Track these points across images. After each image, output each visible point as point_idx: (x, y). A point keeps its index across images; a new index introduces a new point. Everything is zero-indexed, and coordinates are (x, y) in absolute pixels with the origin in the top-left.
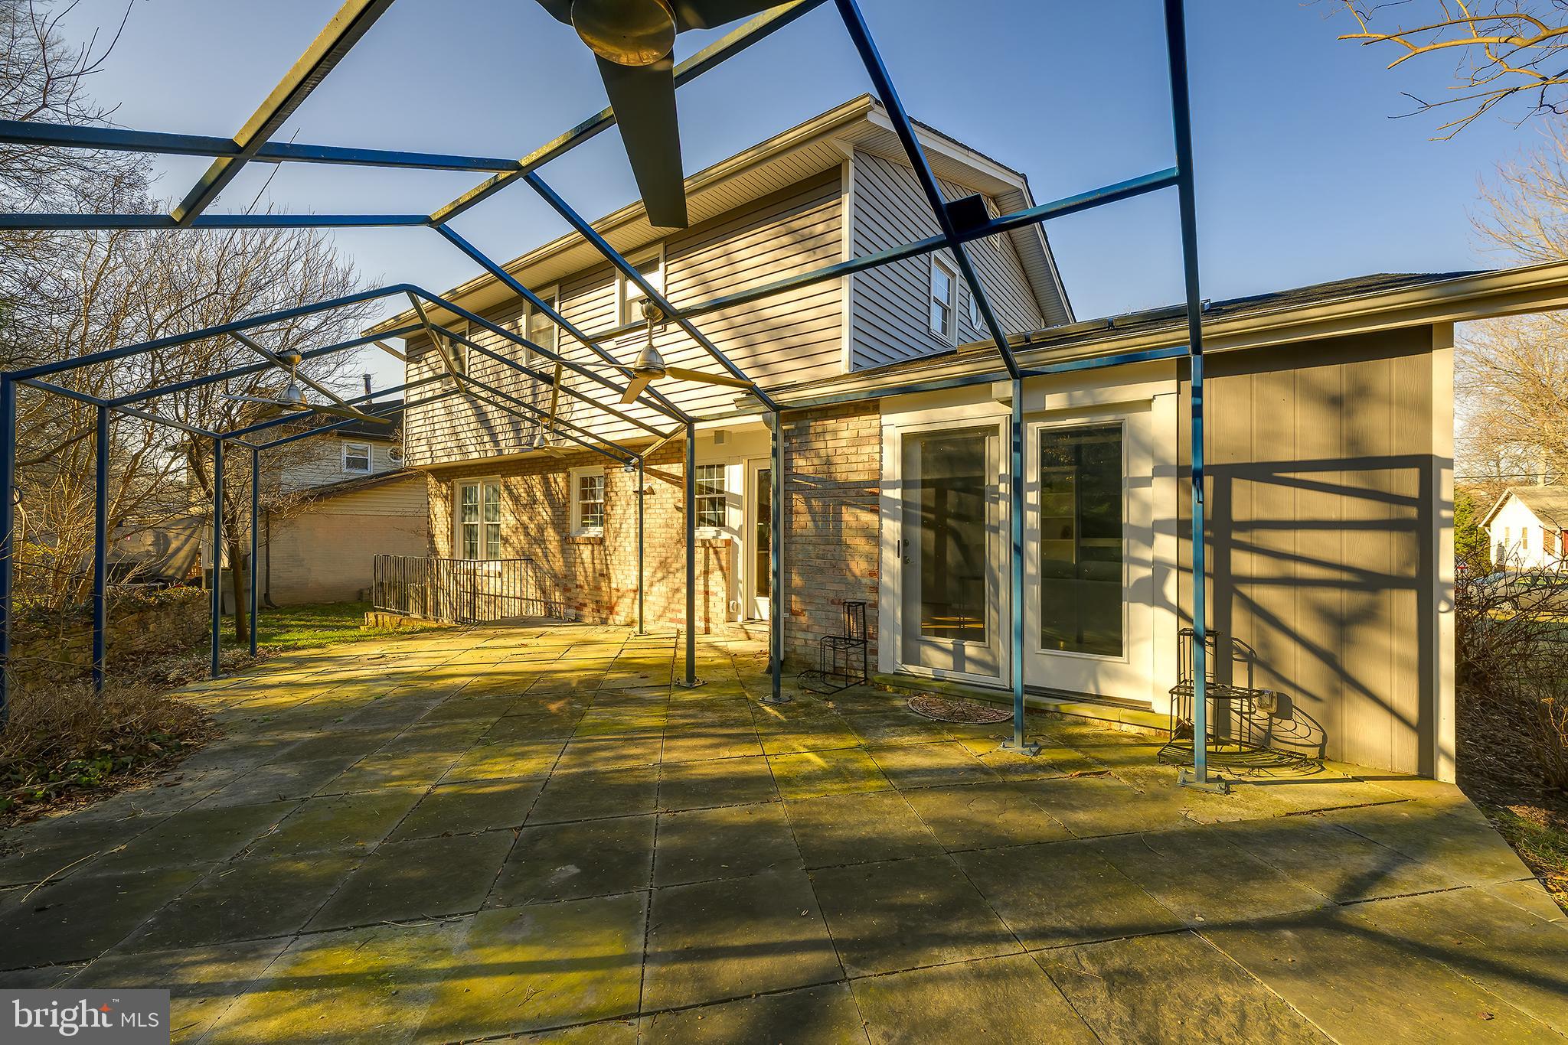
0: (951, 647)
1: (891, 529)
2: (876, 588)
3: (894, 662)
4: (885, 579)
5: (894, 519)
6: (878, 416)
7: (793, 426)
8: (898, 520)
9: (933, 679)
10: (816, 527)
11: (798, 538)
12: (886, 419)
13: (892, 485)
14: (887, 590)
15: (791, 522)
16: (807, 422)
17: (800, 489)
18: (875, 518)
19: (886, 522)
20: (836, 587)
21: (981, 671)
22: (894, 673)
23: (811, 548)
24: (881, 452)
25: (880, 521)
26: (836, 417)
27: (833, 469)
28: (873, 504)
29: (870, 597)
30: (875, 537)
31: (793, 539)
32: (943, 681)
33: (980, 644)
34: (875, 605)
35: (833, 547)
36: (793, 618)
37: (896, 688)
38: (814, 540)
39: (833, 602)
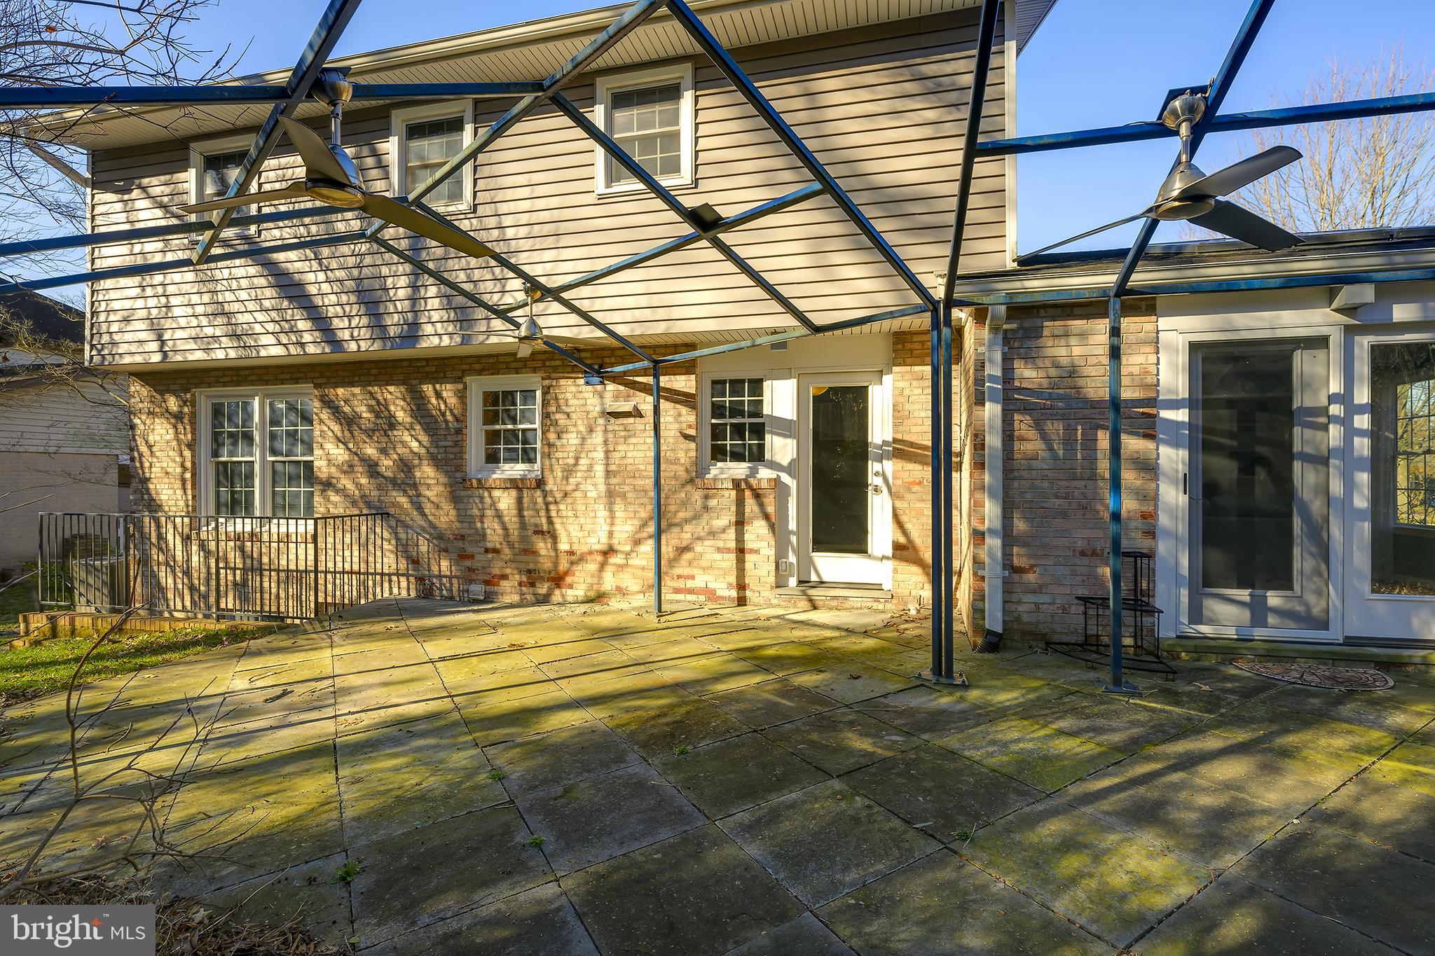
0: (1247, 599)
1: (1173, 458)
2: (1151, 533)
3: (1178, 622)
4: (1164, 520)
5: (1176, 445)
6: (1154, 318)
7: (1014, 326)
8: (1184, 447)
9: (1237, 640)
10: (1055, 457)
11: (1024, 473)
12: (1164, 323)
13: (1175, 405)
14: (1167, 533)
15: (1012, 451)
16: (1038, 321)
17: (1026, 409)
18: (1150, 445)
19: (1164, 450)
20: (1088, 533)
21: (1291, 624)
22: (1178, 637)
23: (1045, 484)
24: (1158, 364)
25: (1157, 449)
26: (1087, 317)
27: (1081, 382)
28: (1149, 428)
29: (1143, 544)
30: (1149, 468)
31: (1016, 474)
32: (1252, 640)
33: (1288, 593)
34: (1150, 555)
35: (1083, 483)
36: (1016, 577)
37: (1194, 655)
38: (1050, 474)
39: (1083, 554)
